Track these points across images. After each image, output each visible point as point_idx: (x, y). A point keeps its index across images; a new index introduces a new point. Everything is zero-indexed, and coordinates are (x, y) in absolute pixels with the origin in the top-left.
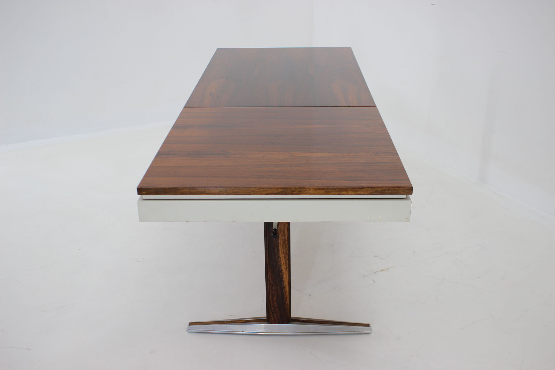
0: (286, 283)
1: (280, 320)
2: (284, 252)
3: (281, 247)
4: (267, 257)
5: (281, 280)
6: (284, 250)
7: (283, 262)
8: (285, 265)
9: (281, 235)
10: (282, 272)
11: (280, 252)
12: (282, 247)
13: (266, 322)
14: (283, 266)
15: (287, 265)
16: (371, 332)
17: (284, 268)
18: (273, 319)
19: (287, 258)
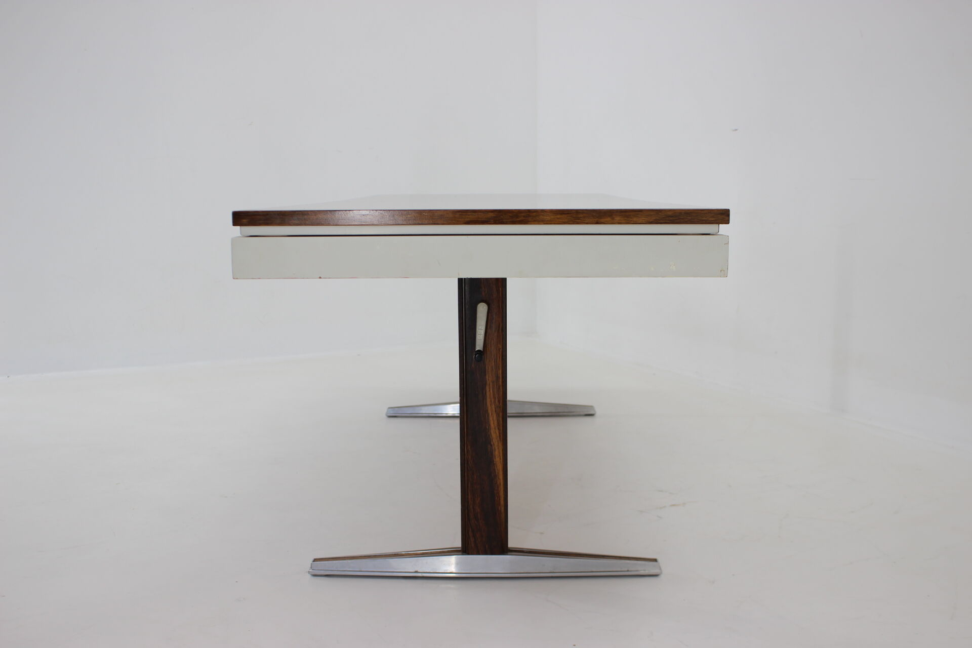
0: (499, 467)
1: (487, 547)
2: (495, 402)
3: (489, 391)
4: (464, 415)
5: (490, 462)
6: (495, 398)
7: (494, 423)
8: (497, 428)
9: (490, 368)
10: (492, 443)
11: (488, 400)
12: (491, 391)
13: (460, 553)
14: (492, 431)
15: (501, 428)
16: (661, 573)
17: (494, 434)
18: (473, 545)
19: (501, 414)
